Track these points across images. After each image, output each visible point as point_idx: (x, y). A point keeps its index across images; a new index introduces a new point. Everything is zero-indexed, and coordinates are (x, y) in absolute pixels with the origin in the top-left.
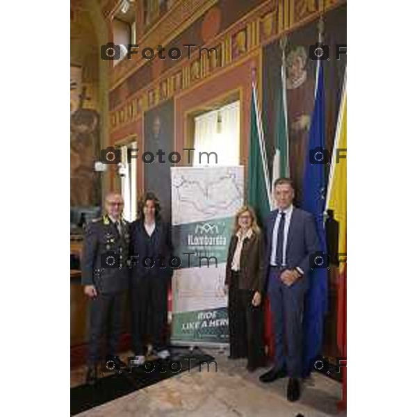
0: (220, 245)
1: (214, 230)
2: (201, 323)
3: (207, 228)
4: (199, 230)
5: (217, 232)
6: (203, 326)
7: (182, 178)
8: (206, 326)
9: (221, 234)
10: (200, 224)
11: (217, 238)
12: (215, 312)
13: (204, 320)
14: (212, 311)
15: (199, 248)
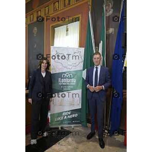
0: (73, 83)
1: (71, 76)
2: (64, 117)
3: (67, 75)
4: (64, 75)
5: (72, 76)
6: (65, 118)
7: (56, 51)
8: (66, 118)
9: (73, 78)
10: (64, 73)
11: (72, 79)
12: (70, 112)
13: (65, 115)
14: (69, 111)
15: (64, 84)
